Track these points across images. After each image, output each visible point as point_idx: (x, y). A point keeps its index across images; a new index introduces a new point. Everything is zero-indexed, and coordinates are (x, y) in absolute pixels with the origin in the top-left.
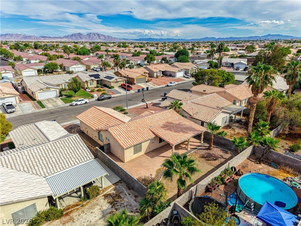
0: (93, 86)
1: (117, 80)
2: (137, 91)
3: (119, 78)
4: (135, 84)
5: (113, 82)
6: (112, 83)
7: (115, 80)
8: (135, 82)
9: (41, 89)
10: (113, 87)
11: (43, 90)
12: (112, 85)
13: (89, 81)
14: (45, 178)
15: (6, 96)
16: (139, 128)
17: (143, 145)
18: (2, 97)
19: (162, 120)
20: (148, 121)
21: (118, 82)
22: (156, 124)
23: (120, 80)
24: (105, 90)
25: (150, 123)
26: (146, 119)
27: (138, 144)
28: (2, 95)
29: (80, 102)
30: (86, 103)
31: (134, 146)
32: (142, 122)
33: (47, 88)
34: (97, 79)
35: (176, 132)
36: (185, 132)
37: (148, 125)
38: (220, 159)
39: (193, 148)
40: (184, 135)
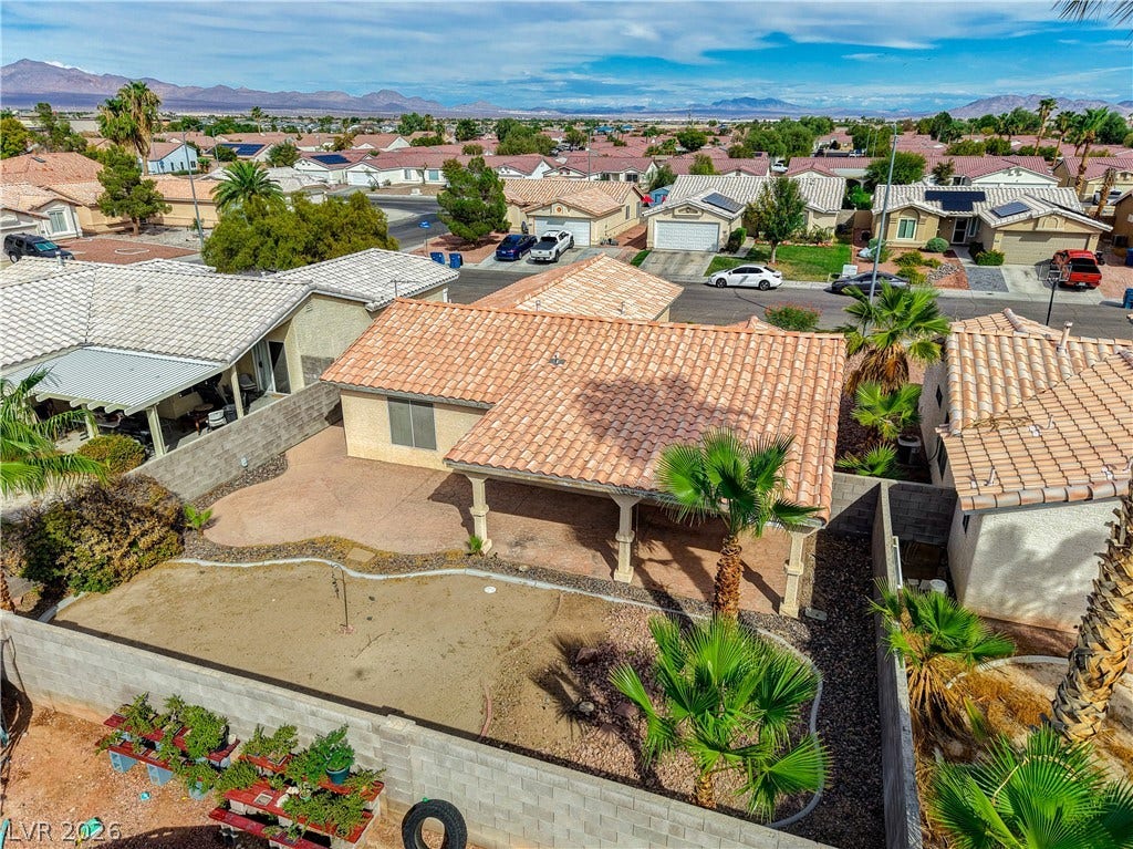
0: (912, 240)
1: (1036, 225)
2: (1120, 299)
3: (1055, 214)
5: (1007, 233)
6: (998, 237)
7: (1024, 222)
9: (667, 211)
10: (998, 259)
11: (674, 216)
12: (998, 244)
13: (899, 218)
14: (82, 345)
15: (565, 212)
16: (504, 344)
17: (439, 415)
18: (556, 213)
19: (667, 360)
20: (589, 338)
21: (1046, 236)
22: (610, 363)
23: (1058, 229)
24: (939, 263)
25: (586, 345)
26: (596, 325)
27: (415, 402)
28: (555, 207)
29: (740, 276)
30: (765, 286)
31: (390, 399)
32: (555, 328)
33: (690, 208)
34: (947, 213)
35: (601, 430)
36: (635, 451)
37: (561, 349)
38: (613, 738)
39: (669, 591)
40: (599, 456)
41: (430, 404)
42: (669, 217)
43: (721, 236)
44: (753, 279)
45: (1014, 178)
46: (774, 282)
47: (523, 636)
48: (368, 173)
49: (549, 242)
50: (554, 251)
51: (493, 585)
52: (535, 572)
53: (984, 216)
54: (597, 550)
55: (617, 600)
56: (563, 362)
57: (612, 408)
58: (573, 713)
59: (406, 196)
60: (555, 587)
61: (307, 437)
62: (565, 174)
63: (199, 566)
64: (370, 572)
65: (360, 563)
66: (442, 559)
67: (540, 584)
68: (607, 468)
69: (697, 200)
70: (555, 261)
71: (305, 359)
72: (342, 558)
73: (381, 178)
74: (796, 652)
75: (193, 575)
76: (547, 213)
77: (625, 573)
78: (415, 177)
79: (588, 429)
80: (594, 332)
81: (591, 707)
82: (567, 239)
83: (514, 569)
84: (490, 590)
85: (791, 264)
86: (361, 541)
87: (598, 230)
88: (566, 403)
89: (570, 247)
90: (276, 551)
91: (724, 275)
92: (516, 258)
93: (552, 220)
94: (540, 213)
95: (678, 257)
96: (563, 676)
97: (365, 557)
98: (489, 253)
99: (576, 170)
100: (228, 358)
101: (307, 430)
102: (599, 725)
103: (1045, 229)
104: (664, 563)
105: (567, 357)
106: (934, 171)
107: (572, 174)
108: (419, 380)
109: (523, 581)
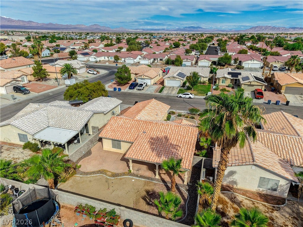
0: (225, 84)
1: (251, 83)
2: (267, 102)
3: (254, 81)
4: (280, 93)
5: (244, 84)
6: (242, 85)
7: (248, 82)
8: (282, 91)
9: (168, 78)
10: (243, 90)
11: (170, 79)
12: (243, 87)
13: (222, 79)
14: (48, 127)
15: (145, 77)
16: (134, 128)
17: (122, 143)
18: (143, 77)
19: (165, 133)
20: (151, 127)
21: (253, 85)
22: (154, 133)
23: (256, 84)
24: (230, 91)
25: (150, 128)
26: (152, 124)
27: (117, 141)
28: (143, 76)
29: (185, 95)
30: (190, 98)
31: (112, 140)
32: (144, 124)
33: (174, 77)
34: (232, 78)
35: (153, 150)
36: (159, 155)
37: (145, 129)
38: (155, 208)
39: (165, 180)
40: (152, 156)
41: (120, 141)
42: (169, 79)
43: (181, 83)
44: (188, 96)
45: (253, 62)
46: (192, 97)
47: (140, 190)
48: (95, 58)
49: (141, 85)
50: (142, 87)
51: (134, 179)
52: (141, 177)
53: (240, 79)
54: (152, 171)
55: (156, 182)
56: (145, 132)
57: (155, 144)
58: (148, 204)
59: (105, 64)
60: (145, 180)
61: (95, 145)
62: (144, 59)
63: (80, 177)
64: (111, 177)
65: (109, 175)
66: (124, 174)
67: (142, 179)
68: (154, 159)
69: (175, 75)
70: (143, 89)
71: (92, 127)
72: (106, 174)
73: (98, 59)
74: (186, 192)
75: (79, 178)
76: (141, 77)
77: (157, 177)
78: (107, 59)
79: (150, 150)
80: (151, 125)
81: (151, 203)
82: (145, 84)
83: (137, 176)
84: (133, 180)
85: (197, 91)
86: (109, 170)
87: (153, 81)
88: (146, 143)
89: (146, 85)
90: (94, 173)
91: (181, 95)
92: (134, 88)
93: (142, 79)
94: (139, 77)
95: (171, 88)
96: (147, 197)
97: (110, 174)
98: (127, 87)
99: (147, 58)
100: (79, 130)
101: (95, 144)
102: (152, 206)
103: (253, 84)
104: (164, 174)
105: (146, 131)
106: (234, 60)
107: (146, 59)
108: (118, 137)
109: (139, 178)
